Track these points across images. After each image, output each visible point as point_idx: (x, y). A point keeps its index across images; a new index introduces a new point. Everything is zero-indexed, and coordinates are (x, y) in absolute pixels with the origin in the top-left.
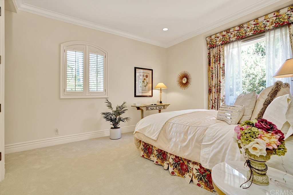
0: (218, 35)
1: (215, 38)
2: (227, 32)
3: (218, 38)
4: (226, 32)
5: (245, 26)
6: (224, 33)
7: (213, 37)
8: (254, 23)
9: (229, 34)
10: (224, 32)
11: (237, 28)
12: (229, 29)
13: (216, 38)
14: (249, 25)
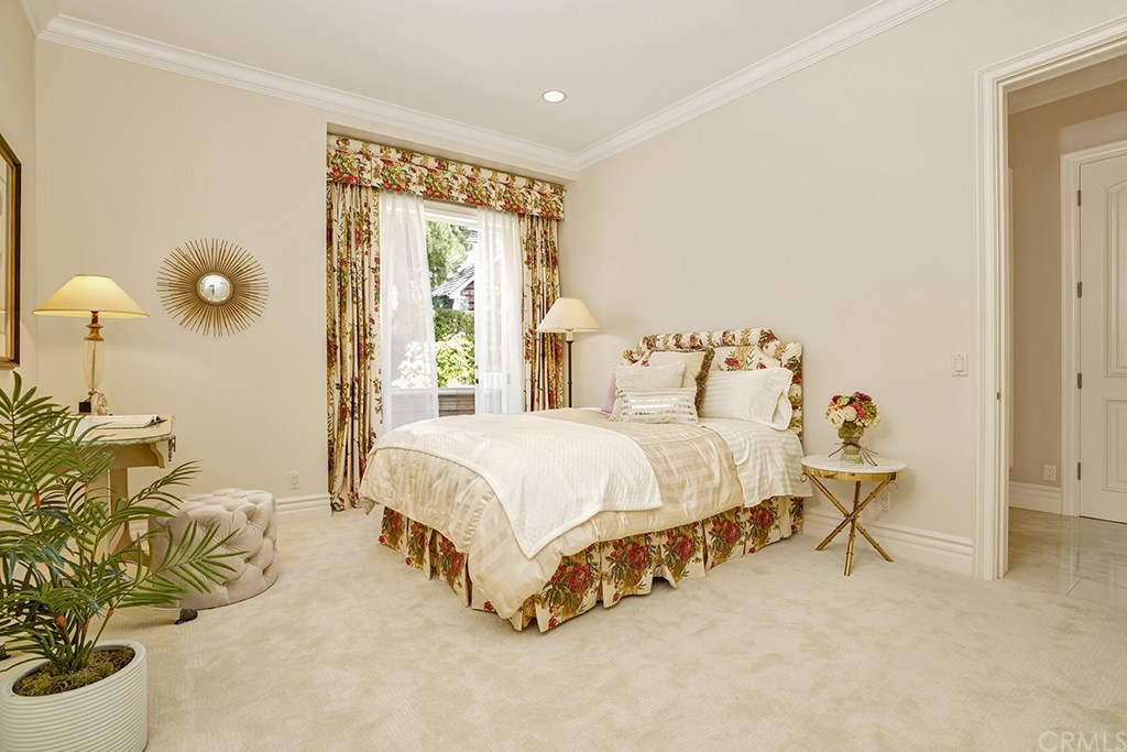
0: (375, 149)
1: (360, 153)
2: (404, 159)
3: (369, 159)
4: (400, 156)
5: (452, 168)
6: (394, 156)
7: (355, 146)
8: (470, 174)
9: (406, 167)
10: (394, 151)
11: (432, 163)
12: (412, 153)
13: (360, 157)
14: (459, 173)
